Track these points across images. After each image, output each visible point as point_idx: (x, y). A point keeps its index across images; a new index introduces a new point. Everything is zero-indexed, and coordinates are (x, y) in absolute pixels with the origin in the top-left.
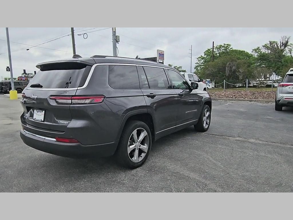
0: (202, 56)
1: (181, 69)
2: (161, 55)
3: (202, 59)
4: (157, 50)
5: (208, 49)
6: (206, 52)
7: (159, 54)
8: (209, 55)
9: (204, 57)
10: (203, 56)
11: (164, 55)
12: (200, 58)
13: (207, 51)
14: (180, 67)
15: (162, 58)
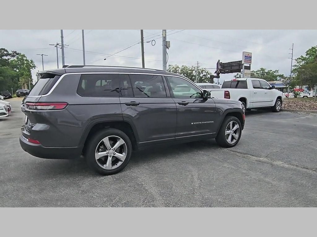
0: (302, 57)
1: (278, 73)
2: (248, 58)
3: (303, 60)
4: (243, 52)
5: (313, 47)
6: (308, 51)
7: (245, 56)
8: (312, 55)
9: (305, 58)
10: (304, 56)
11: (251, 57)
12: (299, 58)
13: (310, 50)
14: (277, 71)
15: (249, 61)
